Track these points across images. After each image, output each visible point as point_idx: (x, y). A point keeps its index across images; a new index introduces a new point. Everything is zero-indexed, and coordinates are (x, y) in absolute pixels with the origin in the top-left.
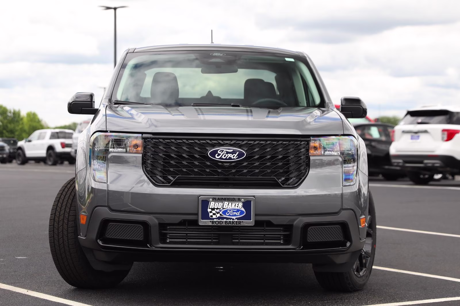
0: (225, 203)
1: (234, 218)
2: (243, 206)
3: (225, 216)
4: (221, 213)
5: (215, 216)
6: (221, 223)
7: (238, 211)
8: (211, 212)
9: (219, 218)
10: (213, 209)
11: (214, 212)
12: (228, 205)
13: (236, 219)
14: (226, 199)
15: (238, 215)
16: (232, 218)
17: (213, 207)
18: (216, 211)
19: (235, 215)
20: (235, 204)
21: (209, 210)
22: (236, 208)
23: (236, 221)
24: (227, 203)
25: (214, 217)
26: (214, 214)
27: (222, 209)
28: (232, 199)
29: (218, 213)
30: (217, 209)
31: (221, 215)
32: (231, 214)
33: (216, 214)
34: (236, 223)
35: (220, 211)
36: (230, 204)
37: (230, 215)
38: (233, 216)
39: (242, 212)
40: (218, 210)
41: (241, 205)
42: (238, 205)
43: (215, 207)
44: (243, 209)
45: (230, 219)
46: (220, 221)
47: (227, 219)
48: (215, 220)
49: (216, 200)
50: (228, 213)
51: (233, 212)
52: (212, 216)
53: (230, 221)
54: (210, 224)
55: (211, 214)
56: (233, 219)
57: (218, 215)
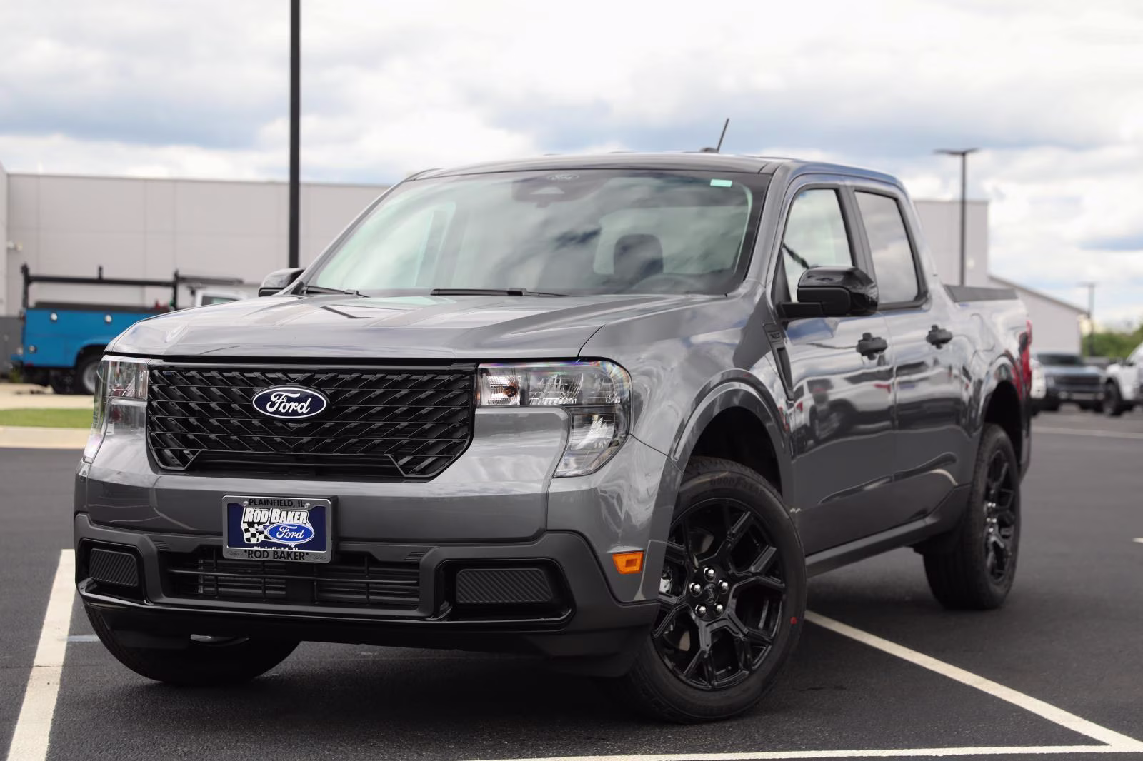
0: (275, 510)
1: (292, 544)
2: (310, 519)
3: (274, 540)
4: (266, 532)
5: (256, 539)
6: (265, 556)
7: (299, 529)
8: (247, 530)
9: (262, 544)
10: (251, 524)
11: (252, 530)
12: (280, 515)
13: (296, 546)
14: (275, 503)
15: (299, 539)
16: (287, 546)
17: (251, 520)
18: (257, 529)
19: (294, 539)
20: (293, 513)
21: (244, 526)
22: (296, 522)
23: (296, 552)
24: (279, 511)
25: (254, 541)
26: (254, 535)
27: (268, 524)
28: (287, 504)
29: (261, 533)
30: (259, 523)
31: (266, 537)
32: (286, 536)
33: (258, 534)
34: (295, 556)
35: (265, 527)
36: (284, 513)
37: (283, 539)
38: (289, 540)
39: (307, 533)
40: (262, 526)
41: (304, 515)
42: (299, 515)
43: (255, 521)
44: (309, 526)
45: (285, 546)
46: (264, 551)
47: (279, 546)
48: (255, 548)
49: (255, 505)
50: (280, 533)
51: (291, 530)
52: (248, 539)
53: (283, 552)
54: (245, 557)
55: (247, 535)
56: (290, 548)
57: (262, 538)
